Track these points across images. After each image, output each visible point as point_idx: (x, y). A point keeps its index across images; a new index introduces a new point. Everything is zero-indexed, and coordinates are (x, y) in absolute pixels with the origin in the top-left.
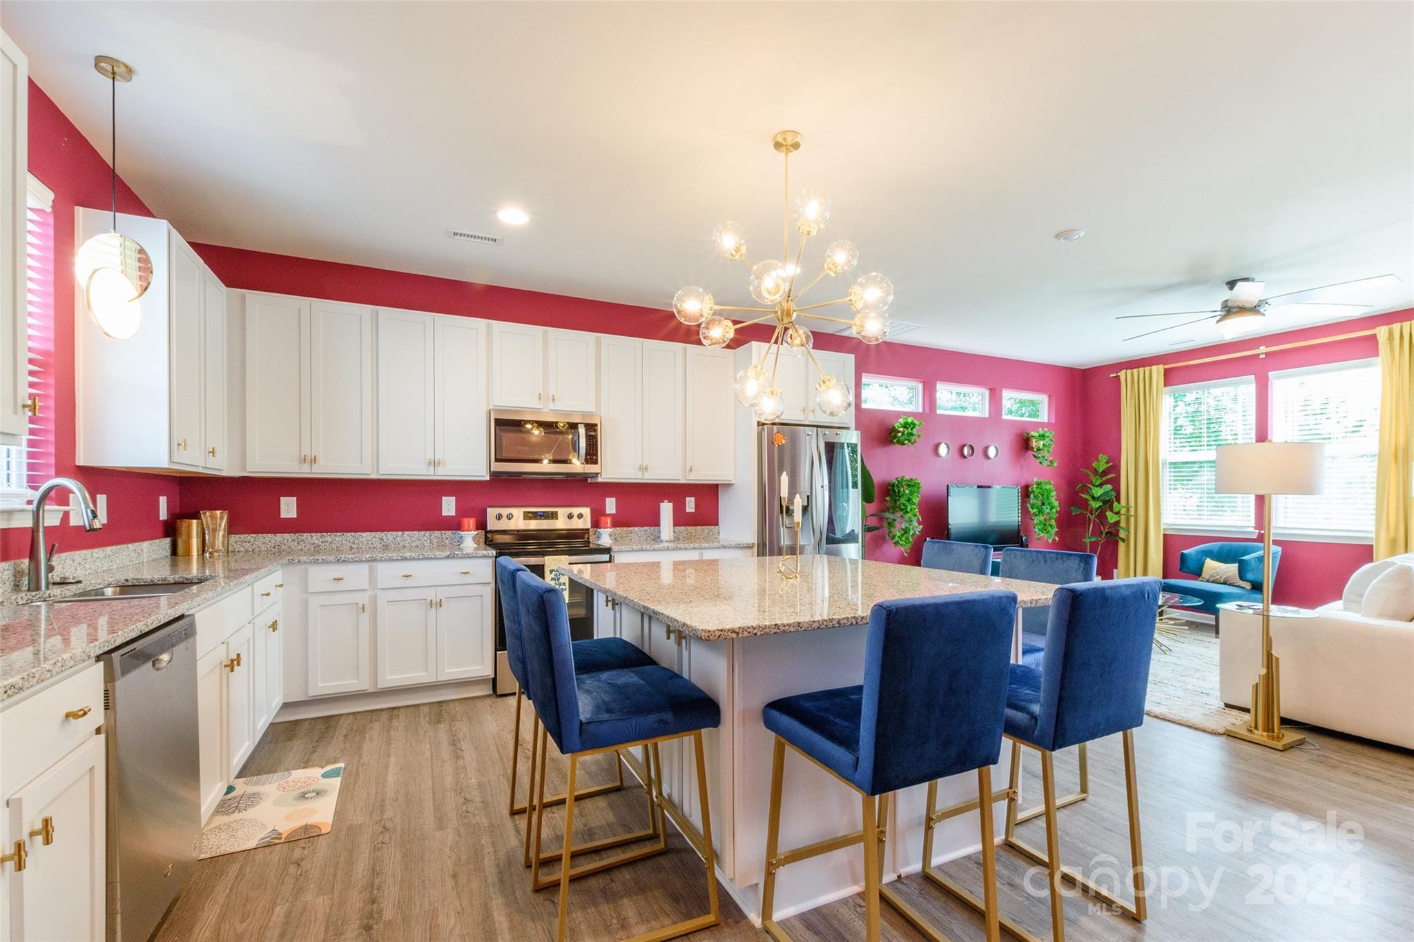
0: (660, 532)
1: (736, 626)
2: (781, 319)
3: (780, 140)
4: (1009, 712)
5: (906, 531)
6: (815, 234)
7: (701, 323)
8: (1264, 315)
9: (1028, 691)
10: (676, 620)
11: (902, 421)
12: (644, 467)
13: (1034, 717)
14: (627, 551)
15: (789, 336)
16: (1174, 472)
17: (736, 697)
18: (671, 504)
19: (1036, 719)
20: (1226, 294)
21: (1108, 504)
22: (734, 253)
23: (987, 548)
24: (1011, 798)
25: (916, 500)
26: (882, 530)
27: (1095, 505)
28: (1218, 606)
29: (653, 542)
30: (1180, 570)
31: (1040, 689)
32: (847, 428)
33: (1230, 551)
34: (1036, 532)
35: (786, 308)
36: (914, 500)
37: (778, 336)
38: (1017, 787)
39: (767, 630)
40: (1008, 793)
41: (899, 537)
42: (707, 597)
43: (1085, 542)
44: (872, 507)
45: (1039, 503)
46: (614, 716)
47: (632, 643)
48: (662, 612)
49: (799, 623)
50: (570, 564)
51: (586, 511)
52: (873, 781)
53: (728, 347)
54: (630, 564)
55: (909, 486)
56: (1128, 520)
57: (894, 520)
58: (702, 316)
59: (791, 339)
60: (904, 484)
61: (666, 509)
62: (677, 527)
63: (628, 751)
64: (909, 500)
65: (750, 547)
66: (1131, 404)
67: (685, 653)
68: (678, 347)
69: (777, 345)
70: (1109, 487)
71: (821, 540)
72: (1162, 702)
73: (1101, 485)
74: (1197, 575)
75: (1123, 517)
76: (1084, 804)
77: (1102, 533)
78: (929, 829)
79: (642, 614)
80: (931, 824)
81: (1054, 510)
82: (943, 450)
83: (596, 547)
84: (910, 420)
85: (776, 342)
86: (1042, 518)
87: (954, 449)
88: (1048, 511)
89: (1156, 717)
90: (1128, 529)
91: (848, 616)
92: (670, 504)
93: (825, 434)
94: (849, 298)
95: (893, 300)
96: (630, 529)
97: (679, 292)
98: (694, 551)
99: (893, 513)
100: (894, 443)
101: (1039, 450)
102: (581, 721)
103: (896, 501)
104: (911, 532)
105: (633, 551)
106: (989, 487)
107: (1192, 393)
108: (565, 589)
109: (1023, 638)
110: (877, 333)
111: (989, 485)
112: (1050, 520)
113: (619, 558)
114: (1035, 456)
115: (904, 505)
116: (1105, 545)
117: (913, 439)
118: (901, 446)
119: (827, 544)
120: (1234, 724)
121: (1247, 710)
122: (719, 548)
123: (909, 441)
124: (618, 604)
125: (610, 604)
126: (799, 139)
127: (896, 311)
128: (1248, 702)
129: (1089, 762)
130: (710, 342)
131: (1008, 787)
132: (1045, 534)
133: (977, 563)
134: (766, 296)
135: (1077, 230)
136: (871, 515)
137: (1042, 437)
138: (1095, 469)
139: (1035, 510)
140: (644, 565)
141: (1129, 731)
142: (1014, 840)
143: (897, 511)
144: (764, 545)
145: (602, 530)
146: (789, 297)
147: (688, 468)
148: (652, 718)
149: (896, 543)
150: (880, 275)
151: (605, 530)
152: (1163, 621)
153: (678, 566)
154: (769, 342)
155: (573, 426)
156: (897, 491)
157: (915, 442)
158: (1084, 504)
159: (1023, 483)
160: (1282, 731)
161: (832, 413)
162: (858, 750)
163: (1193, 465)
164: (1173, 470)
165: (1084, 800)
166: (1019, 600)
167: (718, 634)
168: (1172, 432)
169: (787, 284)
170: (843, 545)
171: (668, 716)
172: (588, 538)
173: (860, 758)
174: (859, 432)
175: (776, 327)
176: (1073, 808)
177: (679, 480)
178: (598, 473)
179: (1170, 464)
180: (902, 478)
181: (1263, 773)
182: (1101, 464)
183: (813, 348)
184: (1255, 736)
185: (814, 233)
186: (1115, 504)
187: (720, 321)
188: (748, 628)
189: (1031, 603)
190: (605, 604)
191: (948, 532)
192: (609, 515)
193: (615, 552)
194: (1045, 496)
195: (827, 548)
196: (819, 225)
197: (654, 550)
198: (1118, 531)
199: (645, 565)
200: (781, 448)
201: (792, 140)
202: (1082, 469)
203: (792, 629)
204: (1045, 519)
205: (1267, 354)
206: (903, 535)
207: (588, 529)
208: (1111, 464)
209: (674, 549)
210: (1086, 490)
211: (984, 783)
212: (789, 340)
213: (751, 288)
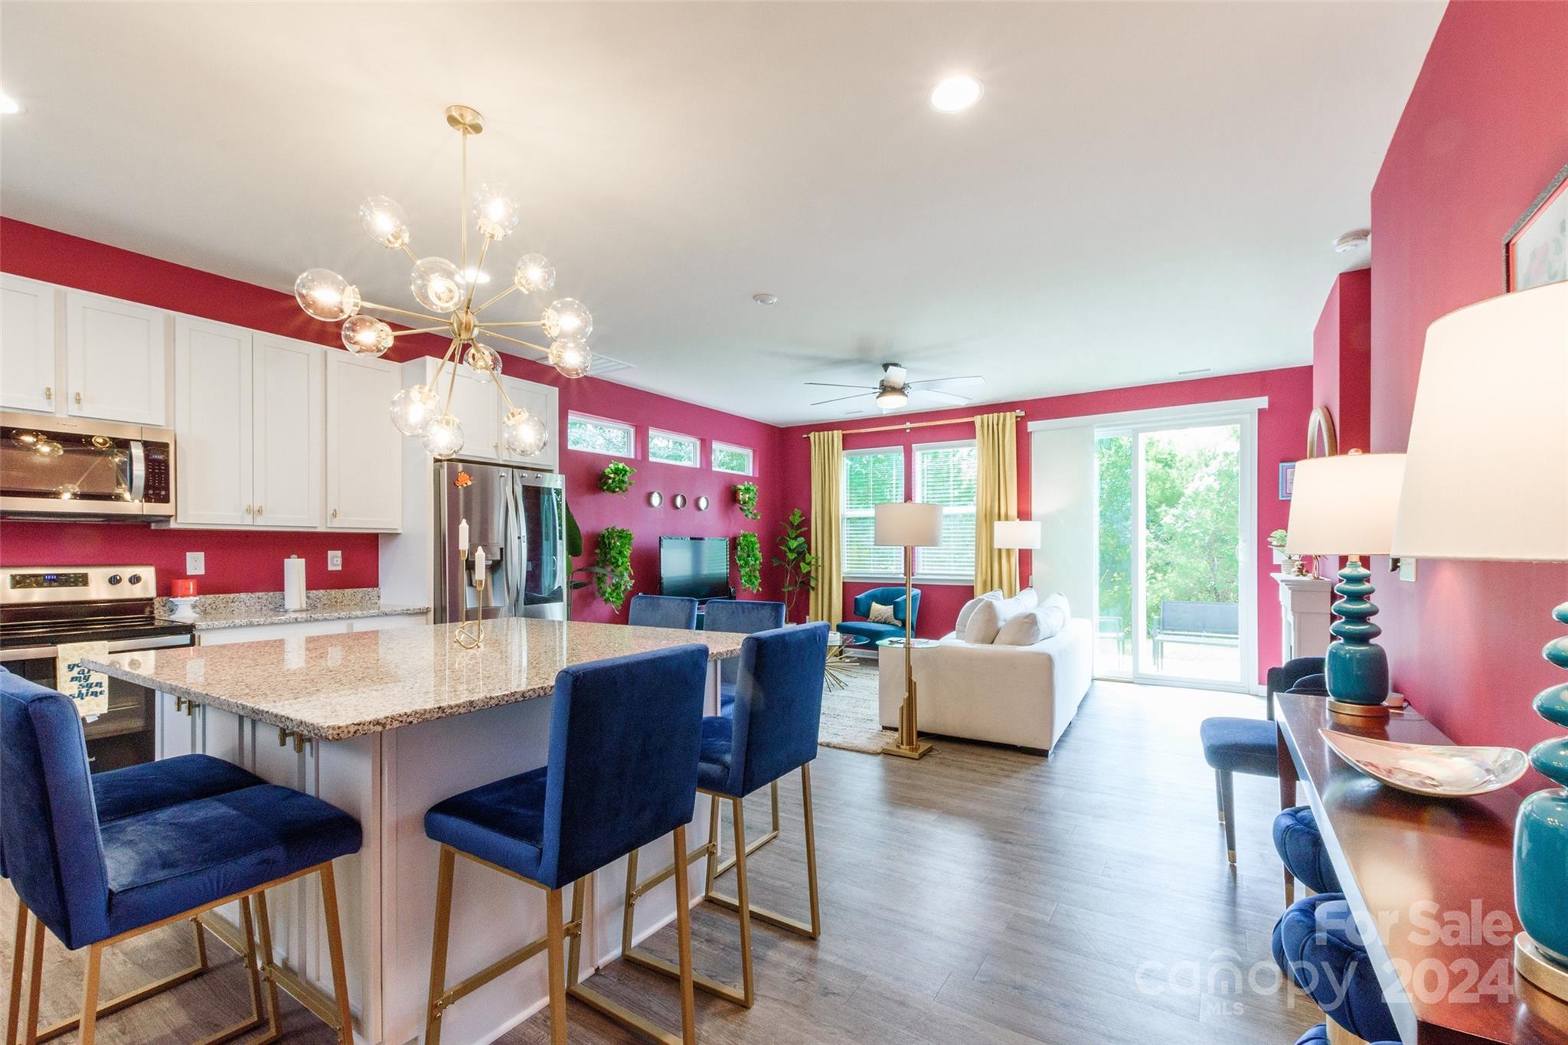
0: (283, 599)
1: (381, 715)
2: (458, 333)
3: (456, 114)
4: (703, 766)
5: (616, 587)
6: (500, 239)
7: (343, 321)
8: (907, 396)
9: (723, 742)
10: (288, 718)
11: (612, 466)
12: (256, 509)
13: (726, 767)
14: (225, 628)
15: (470, 355)
16: (851, 526)
17: (386, 806)
18: (304, 560)
19: (729, 769)
20: (881, 375)
21: (801, 555)
22: (391, 239)
23: (692, 601)
24: (711, 852)
25: (627, 552)
26: (590, 587)
27: (791, 556)
28: (878, 643)
29: (271, 613)
30: (855, 613)
31: (731, 738)
32: (551, 471)
33: (889, 593)
34: (742, 583)
35: (464, 321)
36: (625, 553)
37: (454, 352)
38: (716, 839)
39: (428, 716)
40: (708, 847)
41: (609, 593)
42: (344, 682)
43: (784, 592)
44: (580, 561)
45: (745, 555)
46: (177, 872)
47: (223, 759)
48: (266, 709)
49: (471, 703)
50: (110, 653)
51: (148, 574)
52: (558, 871)
53: (385, 357)
54: (224, 647)
55: (620, 537)
56: (817, 569)
57: (604, 575)
58: (342, 311)
59: (474, 359)
60: (615, 535)
61: (295, 568)
62: (312, 592)
63: (216, 915)
64: (620, 553)
65: (423, 612)
66: (818, 462)
67: (310, 761)
68: (315, 349)
69: (453, 363)
70: (801, 540)
71: (517, 600)
72: (839, 733)
73: (795, 538)
74: (864, 616)
75: (813, 568)
76: (776, 842)
77: (796, 582)
78: (629, 908)
79: (241, 718)
80: (631, 901)
81: (758, 562)
82: (656, 500)
83: (166, 624)
84: (621, 466)
85: (452, 359)
86: (747, 570)
87: (666, 499)
88: (753, 562)
89: (834, 747)
90: (816, 579)
91: (534, 687)
92: (300, 560)
93: (522, 477)
94: (543, 322)
95: (592, 332)
96: (232, 596)
97: (305, 275)
98: (339, 622)
99: (603, 567)
100: (604, 491)
101: (745, 503)
102: (110, 890)
103: (606, 554)
104: (623, 588)
105: (235, 627)
106: (702, 539)
107: (868, 457)
108: (101, 693)
109: (722, 689)
110: (577, 366)
111: (700, 537)
112: (754, 571)
113: (207, 639)
114: (741, 508)
115: (615, 558)
116: (800, 594)
117: (624, 486)
118: (611, 494)
119: (525, 604)
120: (888, 743)
121: (896, 730)
122: (378, 616)
123: (621, 488)
124: (199, 706)
125: (184, 707)
126: (480, 121)
127: (597, 343)
128: (897, 724)
129: (780, 800)
130: (358, 348)
131: (708, 841)
132: (751, 584)
133: (683, 617)
134: (435, 302)
135: (770, 295)
136: (578, 570)
137: (747, 490)
138: (791, 522)
139: (742, 562)
140: (249, 647)
141: (806, 764)
142: (714, 894)
143: (607, 565)
144: (443, 609)
145: (179, 599)
146: (468, 308)
147: (330, 512)
148: (249, 861)
149: (607, 600)
150: (577, 302)
151: (182, 599)
152: (843, 659)
153: (314, 644)
154: (443, 358)
155: (122, 445)
156: (607, 542)
157: (627, 490)
158: (782, 556)
159: (731, 536)
160: (918, 743)
161: (523, 452)
162: (542, 840)
163: (864, 521)
164: (849, 524)
165: (775, 837)
166: (710, 653)
167: (352, 730)
168: (849, 491)
169: (462, 292)
170: (547, 604)
171: (277, 853)
172: (152, 612)
173: (544, 849)
174: (564, 476)
175: (451, 340)
176: (767, 847)
177: (315, 527)
178: (172, 516)
179: (848, 519)
180: (613, 529)
181: (906, 781)
182: (796, 519)
183: (502, 373)
184: (901, 751)
185: (499, 237)
186: (808, 555)
187: (372, 323)
188: (400, 716)
189: (727, 654)
190: (176, 707)
191: (660, 586)
192: (192, 577)
193: (202, 630)
194: (750, 548)
195: (525, 608)
196: (505, 230)
197: (272, 624)
198: (809, 581)
199: (251, 645)
200: (468, 490)
201: (472, 120)
202: (781, 523)
203: (462, 710)
204: (750, 570)
205: (911, 429)
206: (613, 591)
207: (151, 599)
208: (804, 518)
209: (306, 621)
210: (784, 542)
211: (679, 844)
212: (471, 360)
213: (413, 288)
